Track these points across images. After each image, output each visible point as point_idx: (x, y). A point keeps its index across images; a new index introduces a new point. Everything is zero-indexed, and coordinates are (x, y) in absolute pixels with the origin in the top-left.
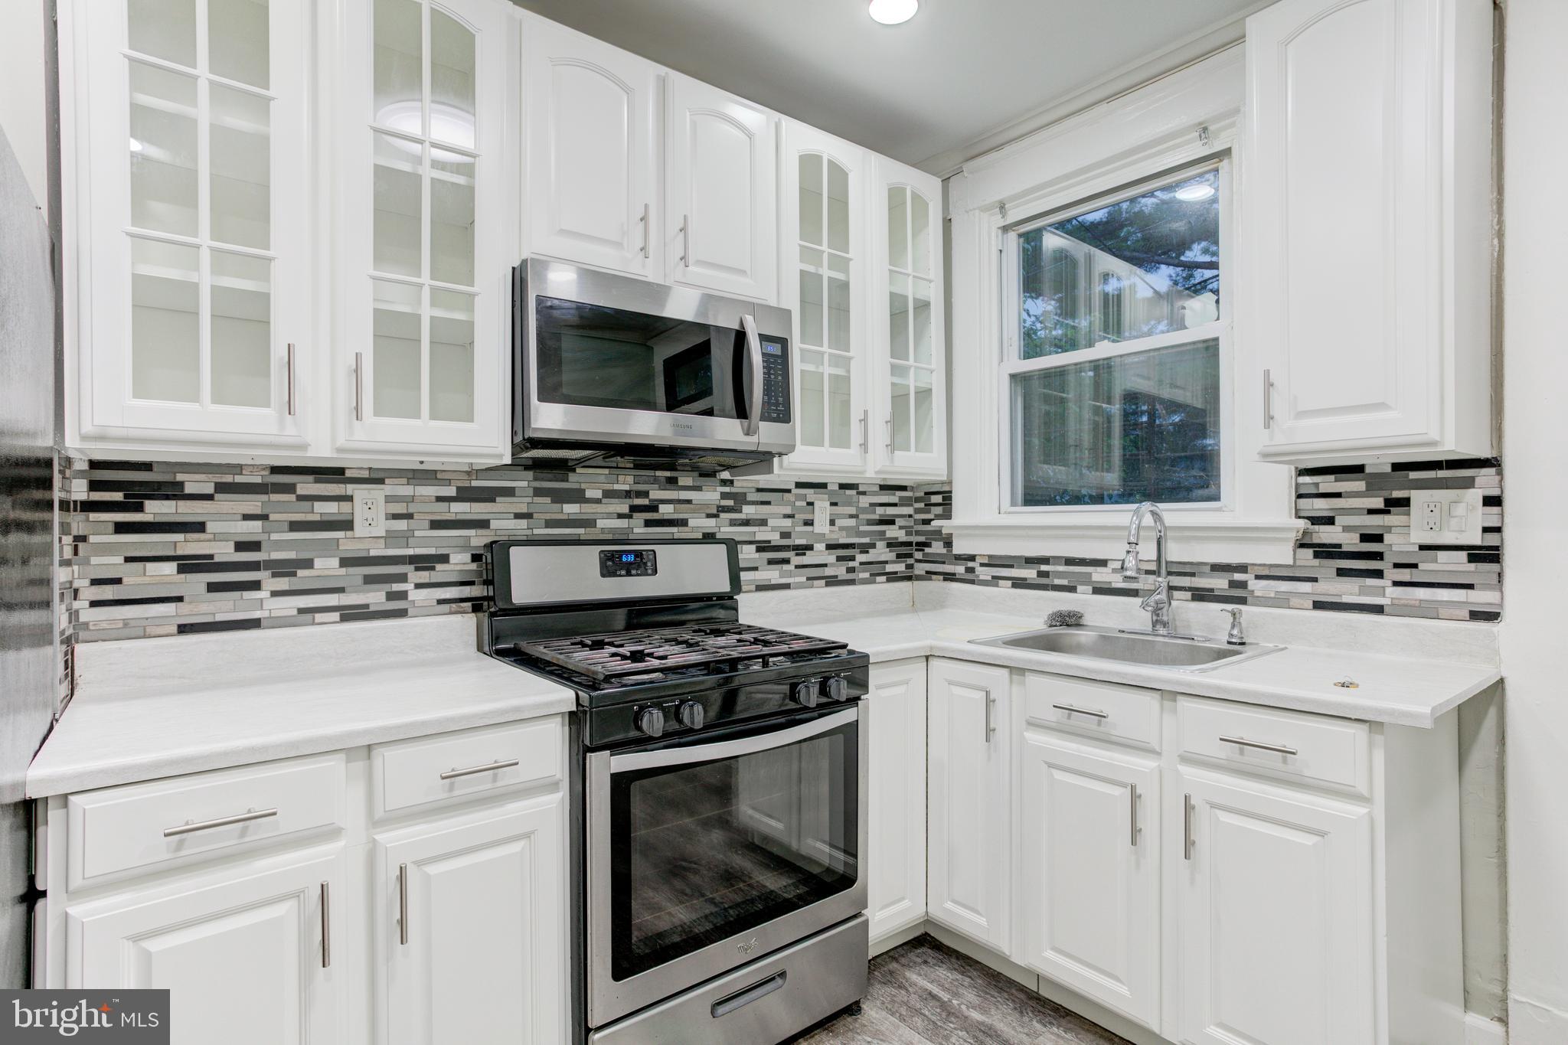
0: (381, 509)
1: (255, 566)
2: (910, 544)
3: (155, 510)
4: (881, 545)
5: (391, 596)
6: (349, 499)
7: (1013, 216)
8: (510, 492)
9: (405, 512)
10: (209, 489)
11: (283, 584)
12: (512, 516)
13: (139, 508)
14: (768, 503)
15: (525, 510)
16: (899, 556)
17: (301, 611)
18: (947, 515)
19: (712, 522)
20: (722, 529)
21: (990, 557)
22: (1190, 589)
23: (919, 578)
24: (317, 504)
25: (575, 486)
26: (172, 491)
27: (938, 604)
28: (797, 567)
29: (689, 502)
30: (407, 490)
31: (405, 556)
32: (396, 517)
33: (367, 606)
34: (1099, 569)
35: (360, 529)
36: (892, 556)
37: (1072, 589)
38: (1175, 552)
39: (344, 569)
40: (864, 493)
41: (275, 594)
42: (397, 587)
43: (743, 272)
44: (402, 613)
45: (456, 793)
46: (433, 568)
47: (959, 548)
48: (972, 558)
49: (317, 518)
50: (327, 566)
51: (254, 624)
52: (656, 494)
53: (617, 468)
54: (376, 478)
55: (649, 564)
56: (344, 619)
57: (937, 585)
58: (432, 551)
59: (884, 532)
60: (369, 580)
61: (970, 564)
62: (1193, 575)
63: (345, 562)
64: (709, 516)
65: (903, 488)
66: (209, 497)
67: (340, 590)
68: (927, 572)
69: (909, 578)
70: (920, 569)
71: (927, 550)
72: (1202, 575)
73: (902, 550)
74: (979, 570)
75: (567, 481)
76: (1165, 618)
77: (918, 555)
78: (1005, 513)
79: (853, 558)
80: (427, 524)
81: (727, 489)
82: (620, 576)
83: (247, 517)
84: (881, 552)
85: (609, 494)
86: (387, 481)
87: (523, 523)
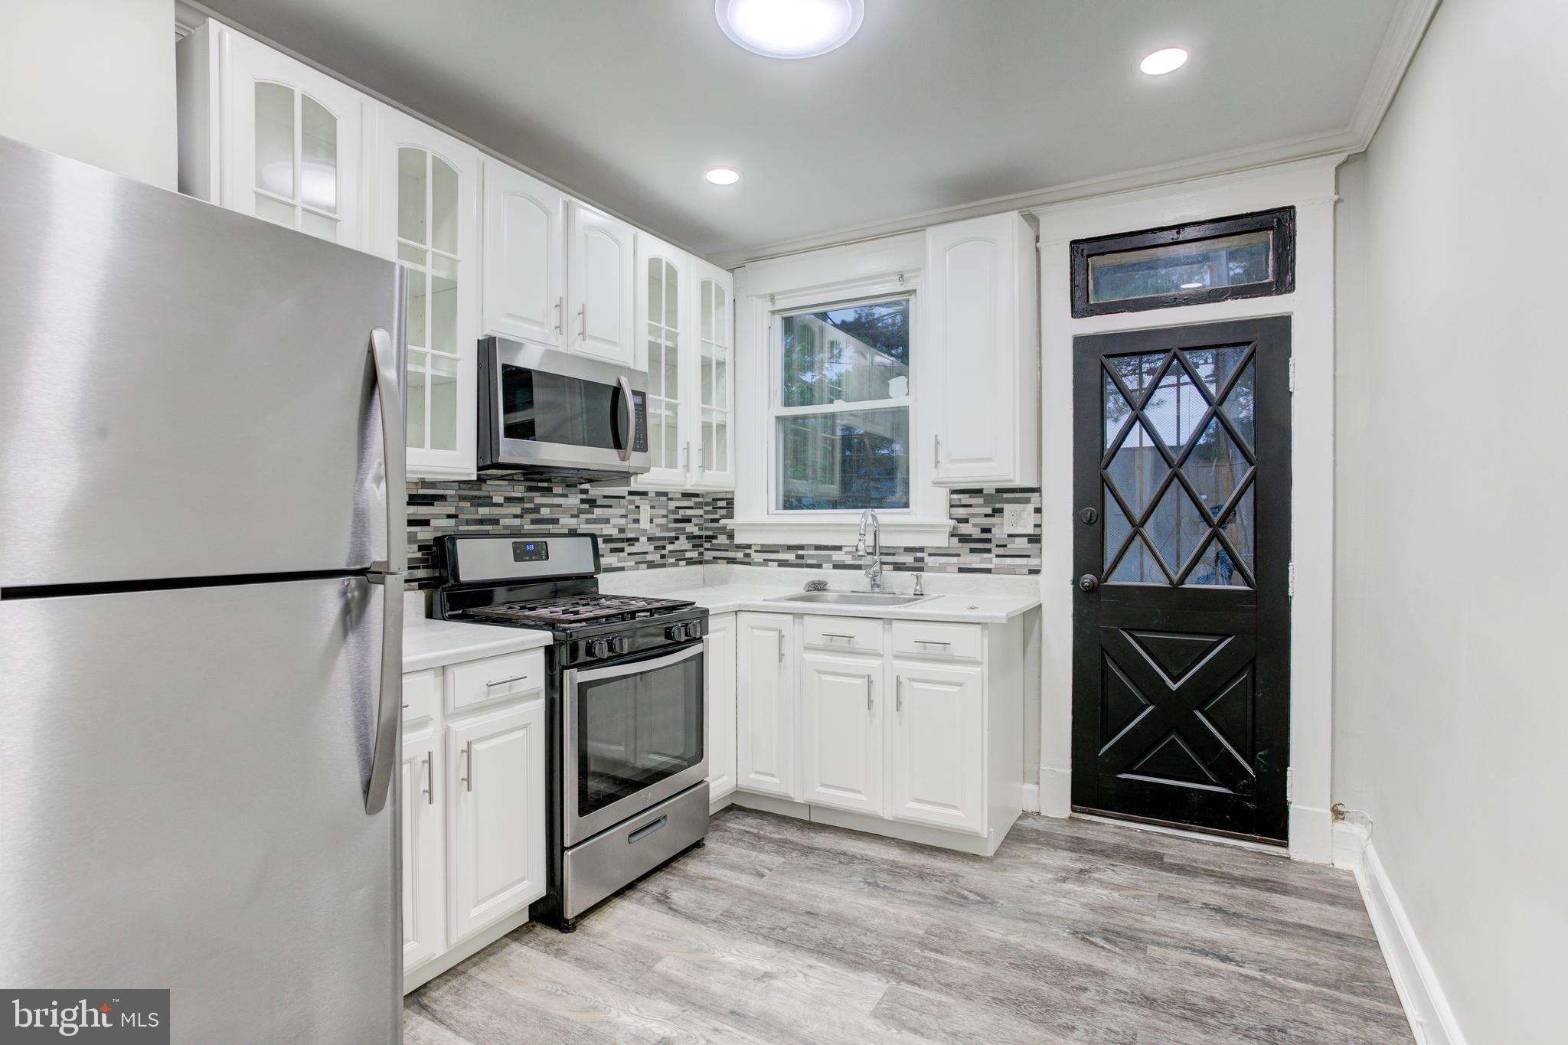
2: (701, 537)
4: (682, 537)
7: (779, 305)
12: (445, 516)
14: (610, 507)
16: (694, 546)
18: (730, 516)
19: (574, 521)
20: (581, 526)
21: (762, 545)
22: (892, 563)
23: (707, 562)
25: (486, 494)
27: (724, 581)
28: (629, 554)
29: (560, 506)
34: (837, 552)
36: (689, 546)
37: (819, 566)
38: (885, 541)
40: (671, 499)
43: (614, 343)
45: (491, 697)
47: (739, 539)
48: (749, 547)
52: (539, 499)
53: (513, 480)
55: (543, 552)
57: (722, 567)
59: (685, 528)
61: (747, 551)
62: (894, 554)
64: (573, 516)
65: (696, 495)
68: (714, 558)
69: (700, 563)
70: (708, 555)
71: (714, 541)
72: (899, 554)
73: (696, 541)
74: (754, 555)
75: (481, 490)
76: (879, 582)
77: (707, 545)
78: (772, 514)
79: (664, 548)
81: (584, 496)
82: (526, 560)
84: (683, 543)
85: (508, 500)
87: (452, 522)
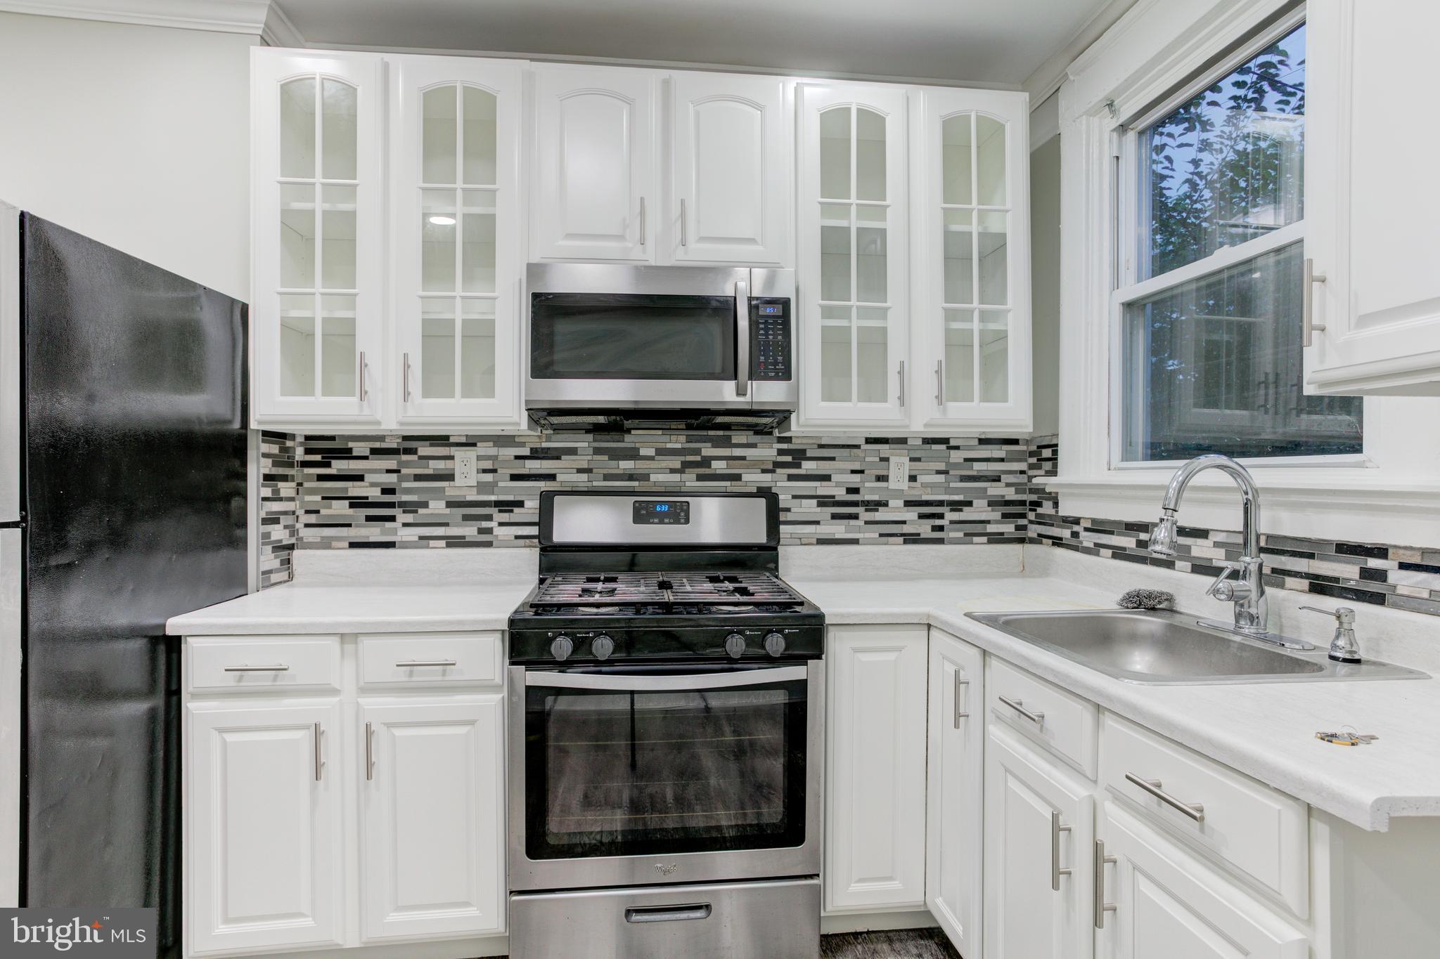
0: (474, 465)
1: (391, 505)
2: (1023, 503)
3: (338, 466)
4: (980, 504)
5: (481, 531)
6: (452, 458)
7: (1127, 111)
8: (573, 451)
9: (491, 467)
10: (367, 453)
11: (409, 518)
12: (575, 471)
13: (328, 465)
14: (833, 459)
15: (586, 466)
16: (1005, 516)
17: (421, 538)
18: (1053, 472)
19: (768, 477)
20: (779, 484)
21: (1094, 521)
22: (1307, 576)
23: (1032, 541)
24: (431, 462)
25: (632, 445)
26: (346, 454)
27: (1043, 571)
28: (867, 523)
29: (743, 458)
30: (493, 451)
31: (490, 502)
32: (485, 471)
33: (464, 537)
34: (1200, 541)
35: (459, 481)
36: (997, 515)
37: (1169, 564)
38: (1270, 522)
39: (449, 509)
40: (957, 448)
41: (405, 525)
42: (485, 524)
43: (751, 241)
44: (489, 544)
45: (414, 679)
46: (512, 511)
47: (1066, 509)
48: (1076, 521)
49: (430, 472)
50: (437, 507)
51: (390, 545)
52: (708, 451)
53: (670, 429)
54: (470, 443)
55: (682, 514)
56: (449, 545)
57: (1045, 549)
58: (511, 498)
59: (985, 489)
60: (466, 518)
61: (1076, 528)
62: (1311, 556)
63: (450, 504)
64: (764, 471)
65: (1015, 442)
66: (366, 458)
67: (446, 525)
68: (1039, 535)
69: (1021, 541)
70: (1033, 530)
71: (1040, 510)
72: (1324, 558)
73: (1011, 510)
74: (1083, 534)
75: (623, 441)
76: (1253, 611)
77: (1031, 516)
78: (1115, 469)
79: (941, 516)
80: (508, 478)
81: (785, 446)
82: (653, 523)
83: (389, 471)
84: (980, 510)
85: (661, 452)
86: (479, 444)
87: (584, 477)
